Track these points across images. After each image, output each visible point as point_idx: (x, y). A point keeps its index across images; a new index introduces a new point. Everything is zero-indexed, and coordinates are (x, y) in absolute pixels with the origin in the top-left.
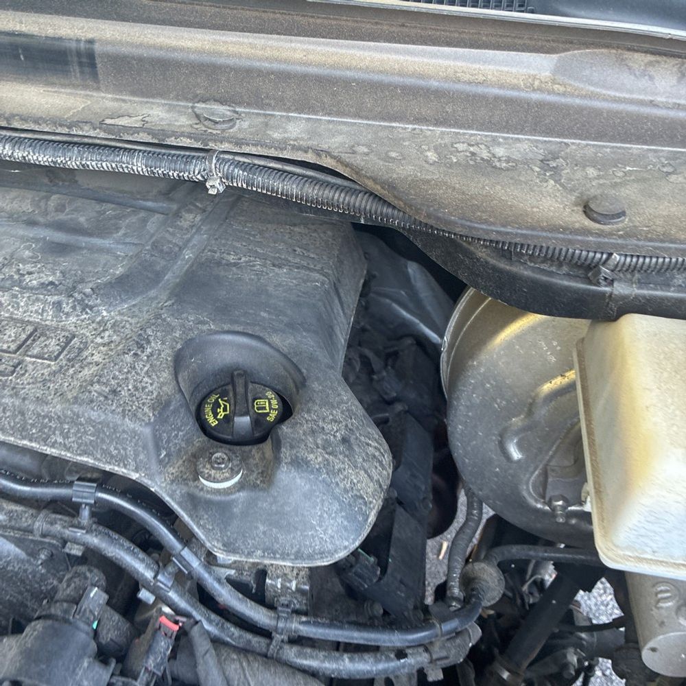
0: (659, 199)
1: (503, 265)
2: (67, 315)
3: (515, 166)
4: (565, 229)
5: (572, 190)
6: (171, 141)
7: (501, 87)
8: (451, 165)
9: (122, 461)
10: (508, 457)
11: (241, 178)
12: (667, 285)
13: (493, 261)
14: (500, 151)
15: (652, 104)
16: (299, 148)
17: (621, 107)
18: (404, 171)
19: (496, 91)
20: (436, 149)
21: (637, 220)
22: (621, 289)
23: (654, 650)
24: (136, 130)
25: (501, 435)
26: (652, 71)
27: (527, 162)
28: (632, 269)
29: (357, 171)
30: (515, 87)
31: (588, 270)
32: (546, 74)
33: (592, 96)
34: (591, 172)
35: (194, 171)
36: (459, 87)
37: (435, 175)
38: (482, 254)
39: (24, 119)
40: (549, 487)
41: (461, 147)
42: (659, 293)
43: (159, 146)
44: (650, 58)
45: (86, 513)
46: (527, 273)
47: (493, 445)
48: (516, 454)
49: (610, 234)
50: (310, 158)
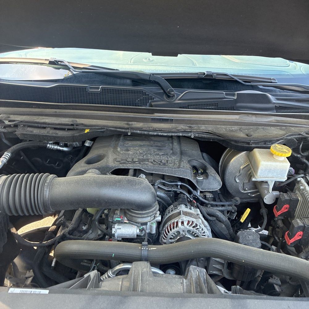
0: (256, 133)
1: (236, 144)
2: (169, 158)
3: (236, 131)
4: (244, 138)
5: (245, 133)
6: (187, 131)
7: (232, 120)
8: (227, 131)
9: (186, 176)
10: (236, 182)
11: (197, 135)
12: (259, 144)
13: (235, 144)
14: (233, 129)
15: (253, 121)
16: (205, 130)
17: (249, 122)
18: (221, 132)
19: (231, 121)
20: (224, 129)
21: (254, 136)
22: (253, 145)
23: (265, 199)
24: (181, 129)
25: (235, 178)
26: (252, 117)
27: (237, 130)
28: (254, 143)
29: (215, 133)
30: (234, 120)
31: (248, 143)
32: (238, 118)
33: (245, 120)
34: (246, 131)
35: (190, 135)
36: (226, 120)
37: (226, 132)
38: (233, 143)
39: (164, 129)
40: (245, 186)
41: (228, 128)
42: (258, 146)
43: (185, 131)
44: (251, 115)
45: (179, 187)
46: (240, 145)
47: (233, 180)
48: (238, 181)
49: (251, 138)
50: (207, 131)
